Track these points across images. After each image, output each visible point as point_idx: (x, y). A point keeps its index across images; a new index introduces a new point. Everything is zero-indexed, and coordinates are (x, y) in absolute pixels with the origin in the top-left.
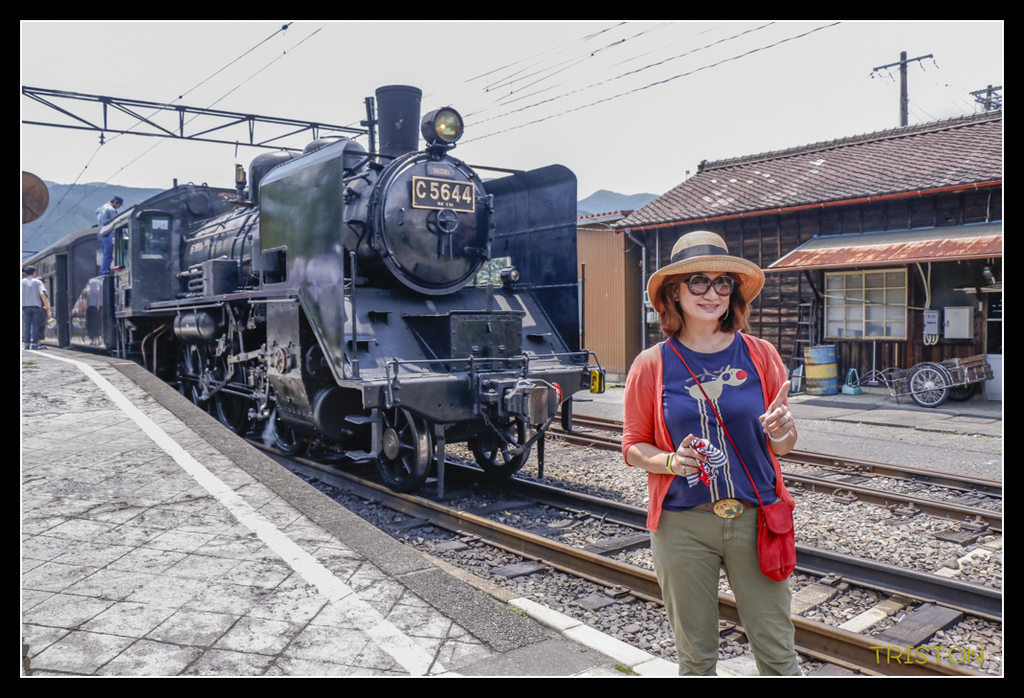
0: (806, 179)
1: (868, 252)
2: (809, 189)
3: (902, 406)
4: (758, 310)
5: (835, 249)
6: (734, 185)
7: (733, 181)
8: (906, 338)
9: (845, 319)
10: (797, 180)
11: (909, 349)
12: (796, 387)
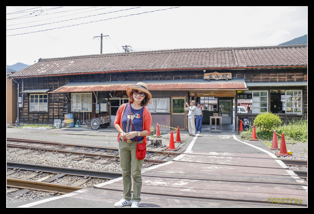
0: (67, 66)
1: (80, 88)
2: (67, 70)
3: (89, 130)
4: (53, 104)
5: (72, 87)
6: (48, 67)
7: (48, 65)
8: (91, 112)
9: (77, 106)
10: (65, 67)
11: (92, 114)
12: (63, 126)
